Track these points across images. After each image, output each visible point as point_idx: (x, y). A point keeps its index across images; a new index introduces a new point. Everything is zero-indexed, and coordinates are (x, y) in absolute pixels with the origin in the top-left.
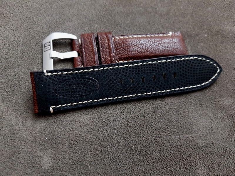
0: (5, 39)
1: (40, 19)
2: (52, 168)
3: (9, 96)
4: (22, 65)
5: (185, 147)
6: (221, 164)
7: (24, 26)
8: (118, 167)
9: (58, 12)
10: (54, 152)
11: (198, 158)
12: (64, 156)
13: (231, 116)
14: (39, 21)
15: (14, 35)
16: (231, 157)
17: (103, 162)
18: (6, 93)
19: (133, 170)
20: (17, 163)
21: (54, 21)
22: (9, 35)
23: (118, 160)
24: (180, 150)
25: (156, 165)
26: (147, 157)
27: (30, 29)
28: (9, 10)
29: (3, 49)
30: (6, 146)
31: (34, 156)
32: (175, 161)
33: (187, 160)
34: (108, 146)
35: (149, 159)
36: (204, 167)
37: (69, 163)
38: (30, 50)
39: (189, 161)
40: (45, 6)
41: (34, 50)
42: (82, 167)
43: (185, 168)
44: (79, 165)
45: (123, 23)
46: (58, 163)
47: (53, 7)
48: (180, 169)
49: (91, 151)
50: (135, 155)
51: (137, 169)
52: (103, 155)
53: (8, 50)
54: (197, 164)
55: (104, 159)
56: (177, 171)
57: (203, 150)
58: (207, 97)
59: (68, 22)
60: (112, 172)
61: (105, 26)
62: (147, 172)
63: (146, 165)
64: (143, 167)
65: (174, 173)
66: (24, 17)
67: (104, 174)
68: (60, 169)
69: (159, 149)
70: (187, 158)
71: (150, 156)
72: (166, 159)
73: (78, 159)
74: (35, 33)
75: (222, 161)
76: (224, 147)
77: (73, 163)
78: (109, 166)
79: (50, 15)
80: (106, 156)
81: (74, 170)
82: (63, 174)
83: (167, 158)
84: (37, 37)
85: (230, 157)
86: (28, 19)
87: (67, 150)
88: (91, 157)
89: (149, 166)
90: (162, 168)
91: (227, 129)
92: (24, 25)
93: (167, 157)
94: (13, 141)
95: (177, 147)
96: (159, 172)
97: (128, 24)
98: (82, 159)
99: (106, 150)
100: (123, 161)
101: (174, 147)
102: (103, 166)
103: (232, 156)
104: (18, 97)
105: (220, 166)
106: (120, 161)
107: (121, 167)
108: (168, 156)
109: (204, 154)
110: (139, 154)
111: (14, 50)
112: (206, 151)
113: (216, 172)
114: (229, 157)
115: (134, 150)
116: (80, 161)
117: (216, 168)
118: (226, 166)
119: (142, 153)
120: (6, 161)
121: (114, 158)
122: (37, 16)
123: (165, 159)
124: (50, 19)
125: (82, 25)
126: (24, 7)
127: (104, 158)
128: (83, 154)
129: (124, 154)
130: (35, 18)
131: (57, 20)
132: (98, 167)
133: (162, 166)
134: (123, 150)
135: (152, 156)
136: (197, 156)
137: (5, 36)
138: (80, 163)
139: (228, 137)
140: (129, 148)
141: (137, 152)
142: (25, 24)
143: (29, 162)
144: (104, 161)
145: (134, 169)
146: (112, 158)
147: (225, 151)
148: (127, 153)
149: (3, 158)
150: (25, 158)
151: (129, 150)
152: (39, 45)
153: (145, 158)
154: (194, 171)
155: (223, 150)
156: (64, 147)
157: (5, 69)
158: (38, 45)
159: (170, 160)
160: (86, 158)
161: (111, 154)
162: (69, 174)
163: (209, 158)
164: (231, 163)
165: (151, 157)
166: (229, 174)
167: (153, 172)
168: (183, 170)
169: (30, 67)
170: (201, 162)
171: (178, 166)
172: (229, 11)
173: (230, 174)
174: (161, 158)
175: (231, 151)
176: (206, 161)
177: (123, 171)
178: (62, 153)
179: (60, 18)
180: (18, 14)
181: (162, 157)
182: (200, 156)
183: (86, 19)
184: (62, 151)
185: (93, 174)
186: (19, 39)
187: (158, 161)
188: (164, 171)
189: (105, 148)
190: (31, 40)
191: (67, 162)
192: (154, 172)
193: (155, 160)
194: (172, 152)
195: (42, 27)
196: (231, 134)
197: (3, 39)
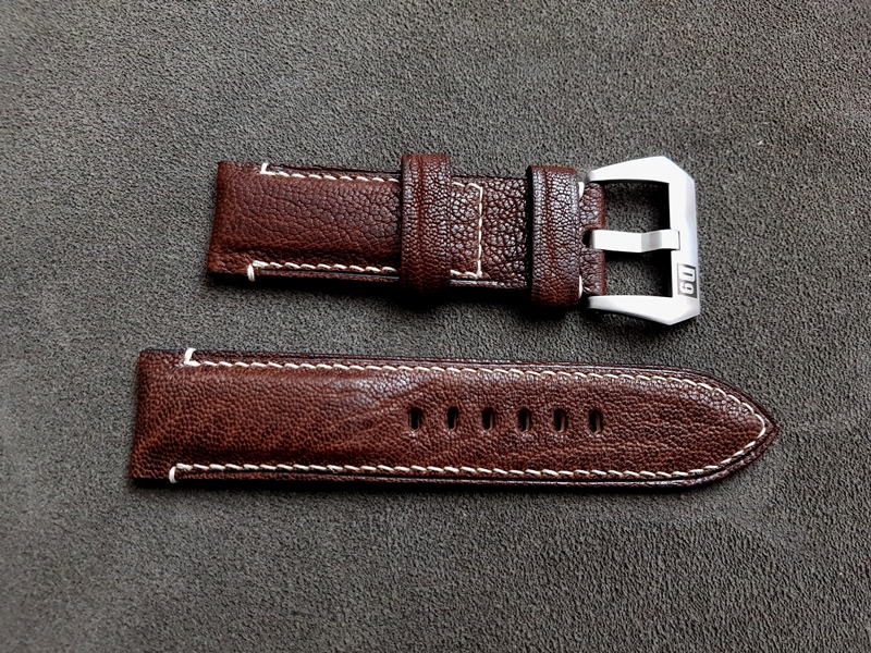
0: (69, 137)
1: (184, 63)
2: (220, 564)
3: (92, 336)
4: (129, 230)
5: (625, 528)
6: (731, 588)
7: (132, 89)
8: (412, 572)
9: (246, 36)
10: (227, 516)
11: (660, 563)
12: (257, 529)
13: (794, 439)
14: (182, 72)
15: (99, 121)
16: (768, 569)
17: (370, 554)
18: (80, 326)
19: (458, 583)
20: (117, 543)
21: (234, 71)
22: (85, 121)
23: (413, 552)
24: (607, 538)
25: (527, 574)
26: (503, 549)
27: (153, 102)
28: (80, 25)
29: (66, 173)
30: (85, 492)
31: (168, 526)
32: (588, 568)
33: (626, 567)
34: (389, 510)
35: (509, 555)
36: (678, 591)
37: (269, 551)
38: (154, 178)
39: (631, 572)
40: (202, 11)
41: (168, 178)
42: (306, 566)
43: (616, 590)
44: (299, 558)
45: (468, 86)
46: (239, 551)
47: (230, 13)
48: (600, 592)
49: (335, 520)
50: (466, 540)
51: (470, 581)
52: (372, 534)
53: (83, 175)
54: (653, 583)
55: (374, 547)
56: (589, 598)
57: (681, 541)
58: (724, 368)
59: (279, 76)
60: (395, 587)
61: (405, 95)
62: (498, 593)
63: (497, 573)
64: (487, 578)
65: (578, 603)
66: (131, 54)
67: (370, 591)
68: (243, 568)
69: (543, 528)
70: (627, 561)
71: (513, 546)
72: (560, 560)
73: (295, 540)
74: (168, 117)
75: (735, 579)
76: (750, 537)
77: (283, 553)
78: (387, 567)
79: (220, 49)
80: (379, 539)
81: (284, 574)
82: (250, 582)
83: (563, 557)
84: (175, 134)
85: (764, 569)
86: (146, 60)
87: (265, 512)
88: (336, 537)
89: (505, 577)
90: (543, 586)
91: (771, 479)
92: (131, 83)
93: (564, 552)
94: (105, 476)
95: (599, 526)
96: (533, 596)
97: (486, 90)
98: (308, 542)
99: (382, 519)
100: (431, 556)
101: (591, 526)
102: (368, 566)
103: (771, 566)
104: (119, 338)
105: (728, 595)
106: (421, 554)
107: (423, 574)
108: (567, 550)
109: (681, 554)
110: (479, 538)
111: (101, 178)
112: (692, 545)
113: (711, 610)
114: (760, 571)
115: (465, 524)
116: (302, 546)
117: (712, 599)
118: (748, 595)
119: (488, 535)
120: (86, 534)
121: (404, 546)
122: (176, 52)
123: (557, 559)
124: (220, 65)
125: (328, 89)
126: (132, 13)
127: (374, 544)
128: (312, 529)
129: (433, 536)
130: (167, 56)
131: (245, 70)
132: (354, 569)
133: (545, 578)
134: (433, 523)
135: (519, 547)
136: (660, 557)
137: (71, 123)
138: (301, 554)
139: (771, 505)
140: (452, 519)
141: (475, 531)
142: (134, 82)
143: (154, 541)
144: (374, 554)
145: (461, 583)
146: (396, 545)
147: (753, 550)
148: (444, 533)
149: (79, 524)
150: (142, 529)
151: (449, 524)
152: (183, 160)
153: (495, 551)
154: (641, 602)
155: (745, 546)
156: (258, 503)
157: (74, 243)
158: (180, 162)
159: (573, 563)
160: (319, 541)
161: (395, 532)
162: (269, 584)
163: (694, 568)
164: (766, 586)
165: (515, 549)
166: (751, 619)
167: (515, 596)
168: (609, 596)
169: (153, 240)
170: (668, 576)
171: (594, 582)
172: (866, 42)
173: (754, 619)
174: (545, 554)
175: (771, 551)
176: (686, 575)
177: (425, 586)
178: (251, 522)
179: (252, 61)
180: (110, 38)
181: (548, 553)
182: (668, 558)
183: (344, 69)
184: (250, 515)
185: (338, 587)
186: (117, 138)
187: (535, 565)
188: (550, 593)
189: (378, 515)
190: (157, 144)
191: (263, 549)
192: (520, 597)
193: (527, 560)
194: (582, 539)
195: (191, 96)
196: (781, 499)
197: (63, 134)
